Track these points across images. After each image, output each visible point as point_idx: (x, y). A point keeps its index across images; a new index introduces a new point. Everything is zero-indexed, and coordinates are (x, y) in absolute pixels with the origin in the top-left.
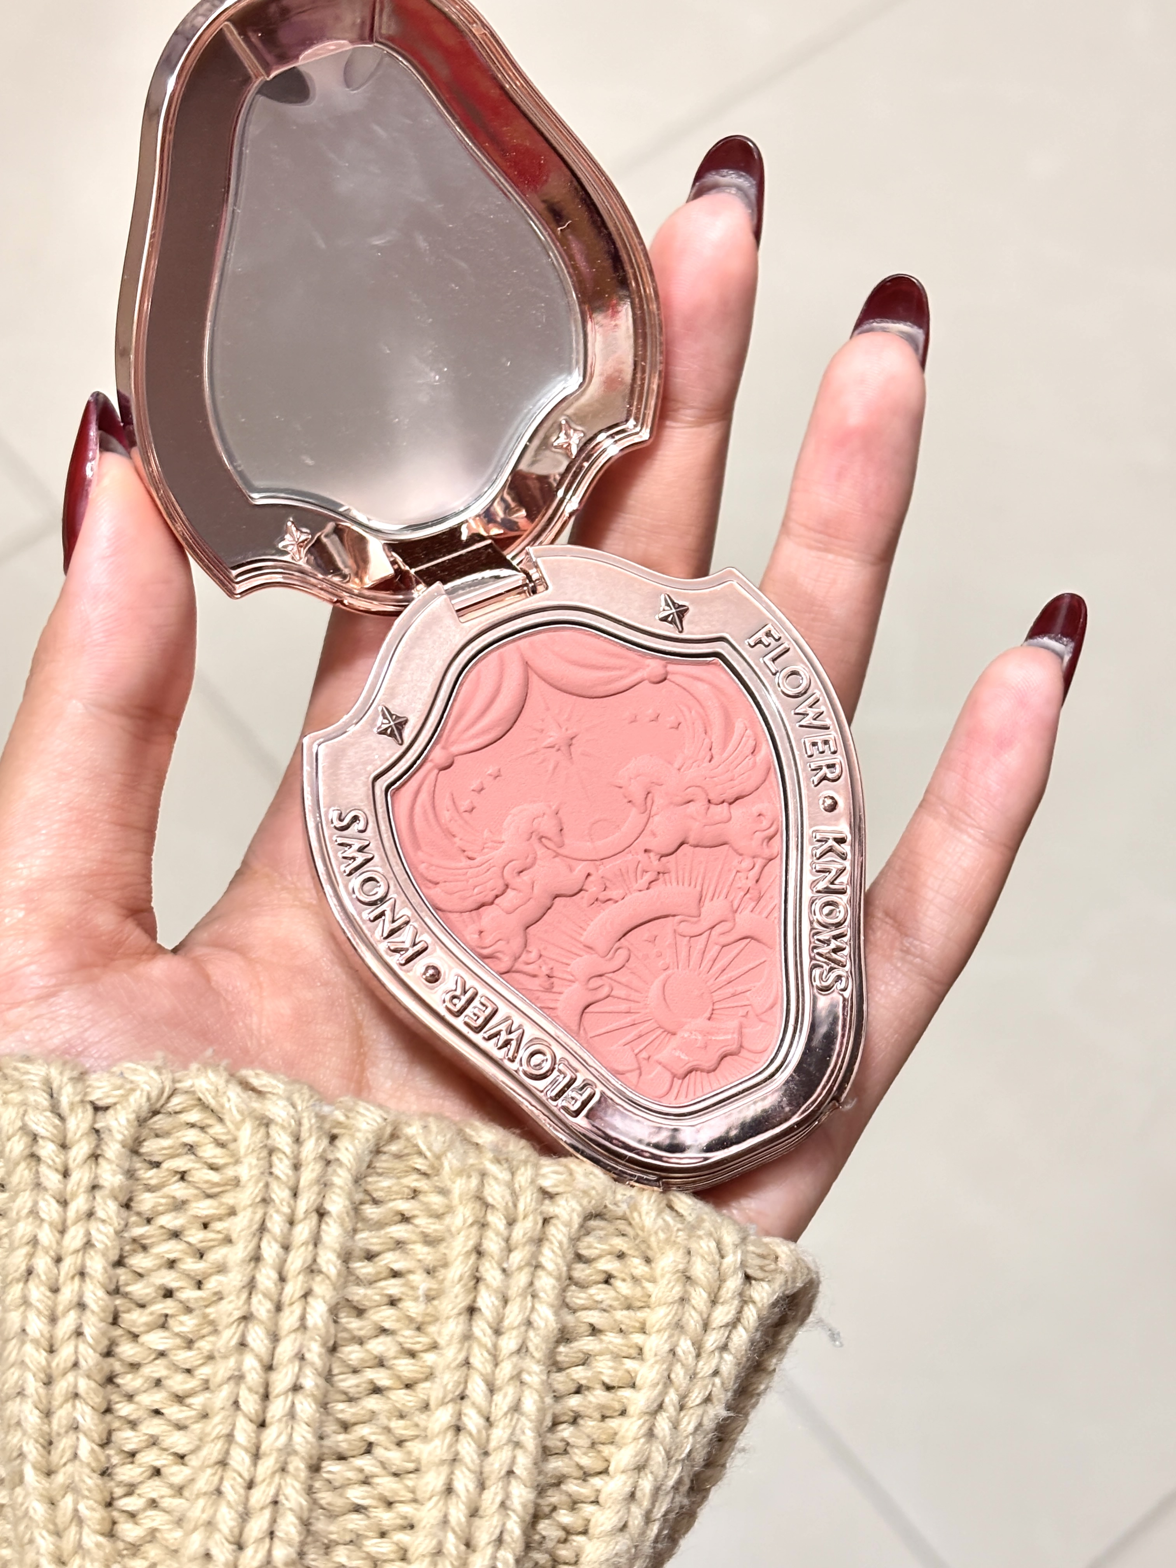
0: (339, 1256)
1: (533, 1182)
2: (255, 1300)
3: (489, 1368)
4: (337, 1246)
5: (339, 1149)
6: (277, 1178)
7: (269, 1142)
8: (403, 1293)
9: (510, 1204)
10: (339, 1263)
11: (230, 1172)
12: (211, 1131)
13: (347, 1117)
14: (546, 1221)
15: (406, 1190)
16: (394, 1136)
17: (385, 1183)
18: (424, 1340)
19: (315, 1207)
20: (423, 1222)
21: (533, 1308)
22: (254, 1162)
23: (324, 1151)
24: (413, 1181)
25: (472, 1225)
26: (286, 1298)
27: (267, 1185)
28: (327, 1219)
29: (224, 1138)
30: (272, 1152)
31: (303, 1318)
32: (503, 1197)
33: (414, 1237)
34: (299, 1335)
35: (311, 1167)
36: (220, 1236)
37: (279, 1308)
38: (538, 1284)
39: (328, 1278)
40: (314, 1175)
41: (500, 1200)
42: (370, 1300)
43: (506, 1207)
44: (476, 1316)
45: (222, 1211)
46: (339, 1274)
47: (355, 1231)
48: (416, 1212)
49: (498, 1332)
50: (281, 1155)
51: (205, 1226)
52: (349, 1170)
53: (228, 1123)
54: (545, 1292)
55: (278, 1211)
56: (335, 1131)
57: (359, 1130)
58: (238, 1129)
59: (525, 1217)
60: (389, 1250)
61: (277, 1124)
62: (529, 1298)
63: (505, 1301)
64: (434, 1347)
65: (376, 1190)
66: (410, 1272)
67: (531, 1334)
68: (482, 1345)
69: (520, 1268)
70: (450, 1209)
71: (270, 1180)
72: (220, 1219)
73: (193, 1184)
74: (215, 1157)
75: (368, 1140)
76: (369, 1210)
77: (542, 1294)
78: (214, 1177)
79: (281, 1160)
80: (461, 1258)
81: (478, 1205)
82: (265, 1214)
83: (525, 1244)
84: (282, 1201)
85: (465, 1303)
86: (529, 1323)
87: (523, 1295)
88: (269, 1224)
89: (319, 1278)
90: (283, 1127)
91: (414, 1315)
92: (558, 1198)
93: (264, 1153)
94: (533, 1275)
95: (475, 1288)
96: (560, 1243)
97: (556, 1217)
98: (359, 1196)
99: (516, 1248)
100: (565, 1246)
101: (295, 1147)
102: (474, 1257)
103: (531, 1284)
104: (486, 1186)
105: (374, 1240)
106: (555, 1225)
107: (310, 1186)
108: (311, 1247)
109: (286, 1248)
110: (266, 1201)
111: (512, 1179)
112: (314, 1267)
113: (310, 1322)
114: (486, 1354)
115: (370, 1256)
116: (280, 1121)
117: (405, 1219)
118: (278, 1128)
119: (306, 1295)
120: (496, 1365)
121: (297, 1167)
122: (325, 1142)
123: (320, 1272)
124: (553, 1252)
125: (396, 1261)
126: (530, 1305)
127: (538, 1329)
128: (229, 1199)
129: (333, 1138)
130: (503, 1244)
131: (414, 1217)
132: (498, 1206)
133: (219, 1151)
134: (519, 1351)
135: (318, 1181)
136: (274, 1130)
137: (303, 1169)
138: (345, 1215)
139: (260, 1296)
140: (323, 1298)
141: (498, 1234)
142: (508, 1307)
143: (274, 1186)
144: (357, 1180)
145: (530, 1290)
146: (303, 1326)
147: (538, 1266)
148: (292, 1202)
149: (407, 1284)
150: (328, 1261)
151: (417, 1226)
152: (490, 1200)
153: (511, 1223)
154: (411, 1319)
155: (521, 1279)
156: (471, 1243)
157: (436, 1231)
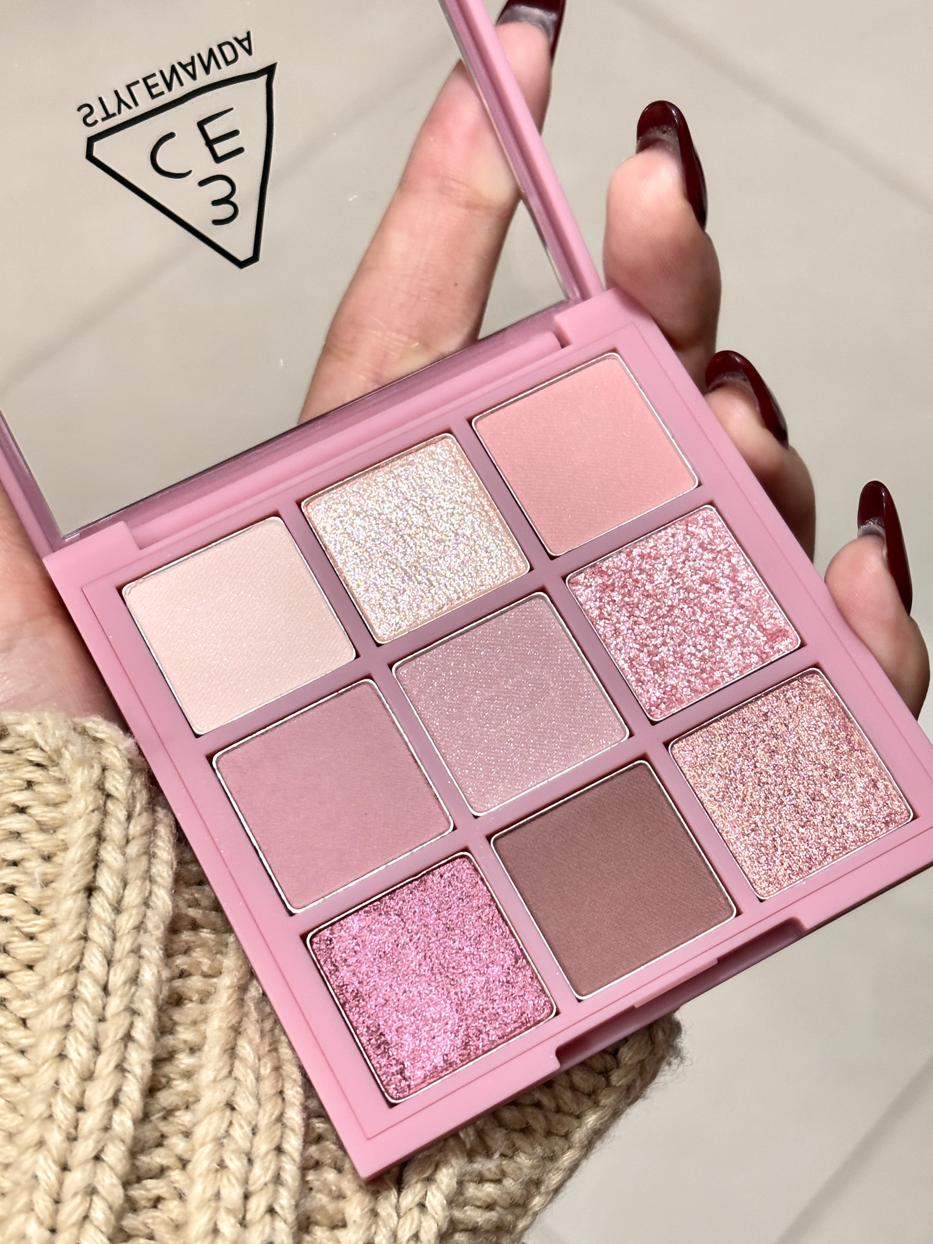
3: (108, 941)
68: (100, 920)
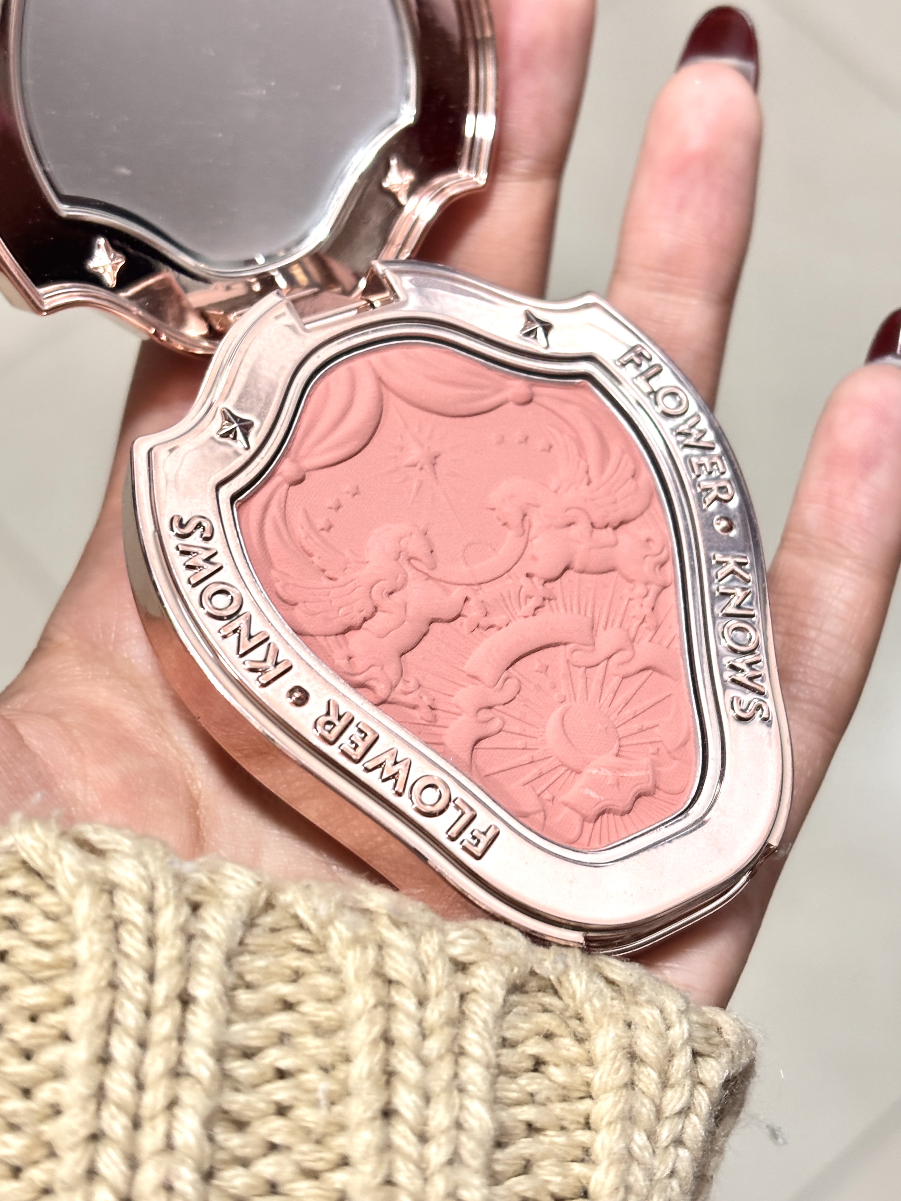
0: (212, 1053)
1: (442, 950)
2: (105, 1114)
4: (208, 1041)
5: (203, 920)
6: (127, 956)
7: (115, 913)
8: (296, 1099)
9: (419, 978)
10: (210, 1062)
11: (65, 952)
12: (39, 901)
13: (212, 881)
14: (463, 997)
15: (288, 972)
16: (269, 905)
17: (260, 963)
18: (330, 1156)
19: (178, 990)
20: (309, 1007)
21: (462, 1107)
22: (96, 936)
23: (187, 921)
24: (293, 960)
25: (375, 1006)
26: (145, 1112)
27: (115, 964)
28: (192, 1007)
29: (55, 909)
30: (118, 924)
31: (169, 1136)
32: (410, 971)
33: (302, 1028)
34: (165, 1159)
35: (169, 943)
36: (54, 1032)
37: (136, 1124)
38: (464, 1076)
39: (199, 1082)
40: (175, 953)
41: (407, 973)
42: (254, 1109)
43: (415, 982)
44: (394, 1121)
45: (56, 1000)
46: (213, 1076)
47: (229, 1022)
48: (301, 997)
49: (423, 1138)
50: (130, 927)
51: (33, 1019)
52: (218, 945)
53: (61, 889)
54: (474, 1084)
55: (130, 998)
56: (197, 898)
57: (226, 896)
58: (73, 895)
59: (438, 994)
60: (274, 1045)
61: (123, 888)
62: (456, 1093)
63: (427, 1099)
64: (344, 1162)
65: (251, 972)
66: (301, 1071)
67: (464, 1138)
69: (440, 1057)
70: (343, 991)
71: (118, 957)
72: (53, 1009)
73: (16, 966)
74: (44, 932)
75: (239, 909)
76: (244, 997)
77: (470, 1088)
78: (45, 957)
79: (130, 934)
80: (366, 1049)
81: (379, 982)
82: (113, 1002)
83: (442, 1027)
84: (135, 984)
85: (377, 1105)
86: (458, 1125)
87: (447, 1089)
88: (119, 1015)
89: (186, 1083)
90: (131, 892)
91: (311, 1125)
92: (473, 968)
93: (110, 924)
94: (456, 1063)
95: (388, 1083)
96: (485, 1022)
97: (474, 991)
98: (231, 980)
99: (432, 1032)
100: (491, 1025)
101: (148, 917)
102: (382, 1045)
103: (456, 1076)
104: (387, 959)
105: (254, 1033)
106: (474, 1001)
107: (170, 966)
108: (174, 1044)
109: (143, 1044)
110: (114, 986)
111: (418, 947)
112: (181, 1070)
113: (179, 1139)
114: (412, 1167)
115: (248, 1054)
116: (127, 884)
117: (288, 1006)
118: (125, 895)
119: (172, 1104)
120: (426, 1180)
121: (151, 942)
122: (186, 910)
123: (188, 1075)
124: (479, 1033)
125: (283, 1058)
126: (457, 1101)
127: (472, 1130)
128: (64, 986)
129: (195, 907)
130: (415, 1027)
131: (299, 1003)
132: (405, 982)
133: (49, 925)
134: (450, 1162)
135: (180, 959)
136: (120, 898)
137: (159, 944)
138: (216, 1001)
139: (113, 1109)
140: (193, 1107)
141: (409, 1015)
142: (432, 1104)
143: (124, 965)
144: (229, 958)
145: (456, 1083)
146: (169, 1146)
147: (462, 1053)
148: (147, 986)
149: (299, 1086)
150: (199, 1061)
151: (303, 1014)
152: (393, 975)
153: (422, 1003)
154: (308, 1131)
155: (444, 1070)
156: (376, 1030)
157: (329, 1019)
